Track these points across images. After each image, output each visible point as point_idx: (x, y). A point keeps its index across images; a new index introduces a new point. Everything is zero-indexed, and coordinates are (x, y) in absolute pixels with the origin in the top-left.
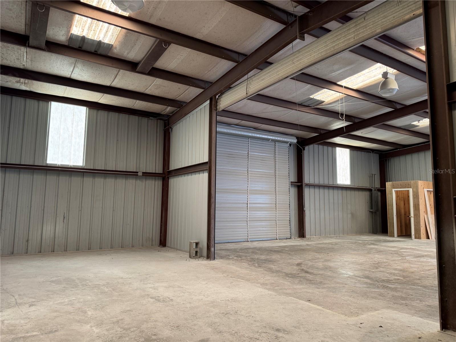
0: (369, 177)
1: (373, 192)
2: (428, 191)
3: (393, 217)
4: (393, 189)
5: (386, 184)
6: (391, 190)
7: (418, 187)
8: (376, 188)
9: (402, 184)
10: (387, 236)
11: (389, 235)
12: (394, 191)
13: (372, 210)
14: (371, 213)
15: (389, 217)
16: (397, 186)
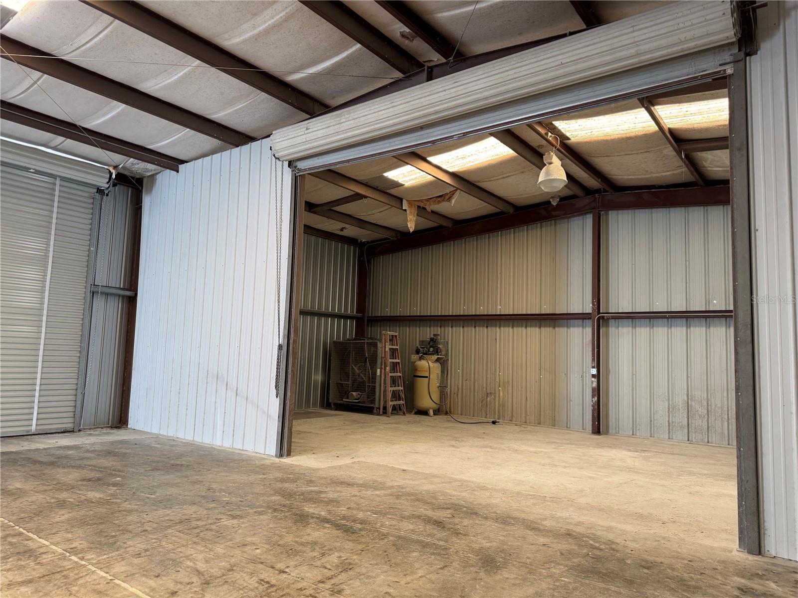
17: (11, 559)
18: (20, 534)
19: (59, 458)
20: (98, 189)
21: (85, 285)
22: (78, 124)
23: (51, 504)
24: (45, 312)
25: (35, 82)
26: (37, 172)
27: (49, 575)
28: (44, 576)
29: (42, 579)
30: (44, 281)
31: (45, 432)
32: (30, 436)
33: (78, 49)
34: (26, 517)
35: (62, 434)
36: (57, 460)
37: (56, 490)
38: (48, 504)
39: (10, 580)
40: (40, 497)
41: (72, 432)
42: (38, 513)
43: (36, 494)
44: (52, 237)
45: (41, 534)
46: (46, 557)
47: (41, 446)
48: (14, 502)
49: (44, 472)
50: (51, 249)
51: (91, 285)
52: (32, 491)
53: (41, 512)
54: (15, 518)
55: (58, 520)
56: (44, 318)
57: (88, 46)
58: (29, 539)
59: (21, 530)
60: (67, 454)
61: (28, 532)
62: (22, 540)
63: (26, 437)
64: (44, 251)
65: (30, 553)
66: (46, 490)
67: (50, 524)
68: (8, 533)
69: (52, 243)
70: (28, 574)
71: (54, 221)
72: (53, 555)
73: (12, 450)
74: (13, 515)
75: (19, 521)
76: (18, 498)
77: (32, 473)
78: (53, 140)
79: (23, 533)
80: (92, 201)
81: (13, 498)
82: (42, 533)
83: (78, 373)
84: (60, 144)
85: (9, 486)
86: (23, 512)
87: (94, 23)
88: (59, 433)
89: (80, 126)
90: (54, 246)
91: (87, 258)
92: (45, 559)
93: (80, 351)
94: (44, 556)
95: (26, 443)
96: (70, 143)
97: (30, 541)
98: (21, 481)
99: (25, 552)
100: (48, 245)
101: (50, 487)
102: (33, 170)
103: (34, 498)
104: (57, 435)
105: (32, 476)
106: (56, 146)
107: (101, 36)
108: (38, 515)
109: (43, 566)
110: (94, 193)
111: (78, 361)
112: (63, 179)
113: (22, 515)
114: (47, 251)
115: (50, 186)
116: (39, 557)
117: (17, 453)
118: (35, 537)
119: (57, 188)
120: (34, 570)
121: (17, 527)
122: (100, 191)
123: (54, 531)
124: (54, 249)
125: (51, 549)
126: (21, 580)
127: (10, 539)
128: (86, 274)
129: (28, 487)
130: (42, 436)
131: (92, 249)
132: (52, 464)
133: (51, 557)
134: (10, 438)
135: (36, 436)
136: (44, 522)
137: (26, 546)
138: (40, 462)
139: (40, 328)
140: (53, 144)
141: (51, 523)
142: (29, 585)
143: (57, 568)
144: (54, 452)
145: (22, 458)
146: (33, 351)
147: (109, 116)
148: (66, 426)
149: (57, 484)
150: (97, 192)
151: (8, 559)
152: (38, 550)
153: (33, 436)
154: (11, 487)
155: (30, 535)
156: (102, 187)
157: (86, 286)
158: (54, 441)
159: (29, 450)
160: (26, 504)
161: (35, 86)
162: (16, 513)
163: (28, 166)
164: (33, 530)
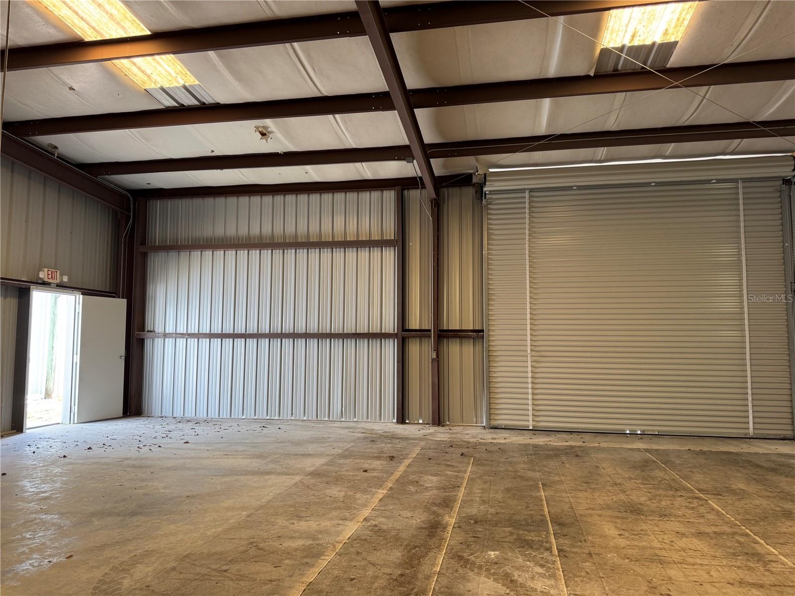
17: (740, 558)
18: (747, 535)
19: (780, 465)
20: (784, 180)
21: (784, 283)
22: (751, 120)
23: (776, 512)
24: (746, 316)
25: (704, 97)
26: (719, 181)
27: (780, 586)
28: (775, 585)
29: (773, 588)
30: (741, 285)
31: (763, 437)
32: (748, 439)
33: (738, 46)
34: (751, 520)
35: (781, 441)
36: (779, 467)
37: (780, 499)
38: (773, 512)
39: (742, 578)
40: (764, 502)
41: (792, 439)
42: (763, 518)
43: (760, 499)
44: (743, 241)
45: (769, 541)
46: (776, 566)
47: (761, 451)
48: (738, 502)
49: (766, 478)
50: (743, 253)
51: (791, 283)
52: (755, 494)
53: (767, 518)
54: (740, 517)
55: (784, 530)
56: (746, 322)
57: (748, 38)
58: (757, 542)
59: (747, 531)
60: (789, 463)
61: (755, 535)
62: (750, 542)
63: (744, 440)
64: (737, 256)
65: (758, 557)
66: (769, 497)
67: (777, 533)
68: (735, 530)
69: (743, 246)
70: (759, 578)
71: (742, 224)
72: (783, 567)
73: (732, 451)
74: (739, 514)
75: (746, 522)
76: (742, 498)
77: (755, 477)
78: (730, 145)
79: (749, 535)
80: (778, 194)
81: (737, 497)
82: (769, 539)
83: (790, 377)
84: (736, 148)
85: (732, 486)
86: (748, 514)
87: (750, 11)
88: (778, 439)
89: (754, 122)
90: (746, 249)
91: (783, 255)
92: (774, 567)
93: (789, 354)
94: (774, 564)
95: (745, 446)
96: (746, 142)
97: (758, 545)
98: (744, 483)
99: (753, 555)
100: (739, 249)
101: (774, 495)
102: (715, 180)
103: (757, 502)
104: (776, 441)
105: (755, 479)
106: (734, 150)
107: (760, 21)
108: (763, 520)
109: (773, 575)
110: (780, 186)
111: (788, 364)
112: (745, 180)
113: (748, 516)
114: (740, 255)
115: (733, 191)
116: (768, 564)
117: (737, 454)
118: (762, 542)
119: (741, 191)
120: (764, 575)
121: (744, 528)
122: (787, 182)
123: (782, 541)
124: (746, 252)
125: (781, 559)
126: (751, 581)
127: (737, 537)
128: (784, 272)
129: (751, 488)
130: (761, 441)
131: (786, 244)
132: (773, 470)
133: (781, 568)
134: (730, 439)
135: (755, 440)
136: (770, 529)
137: (753, 549)
138: (761, 467)
139: (744, 332)
140: (730, 150)
141: (778, 531)
142: (760, 589)
143: (789, 582)
144: (775, 458)
145: (742, 460)
146: (740, 355)
147: (783, 99)
148: (786, 433)
149: (781, 492)
150: (783, 184)
151: (738, 556)
152: (766, 556)
153: (752, 440)
154: (734, 487)
155: (757, 538)
156: (788, 176)
157: (785, 285)
158: (774, 447)
159: (749, 453)
160: (750, 506)
161: (704, 101)
162: (742, 513)
163: (710, 178)
164: (760, 535)
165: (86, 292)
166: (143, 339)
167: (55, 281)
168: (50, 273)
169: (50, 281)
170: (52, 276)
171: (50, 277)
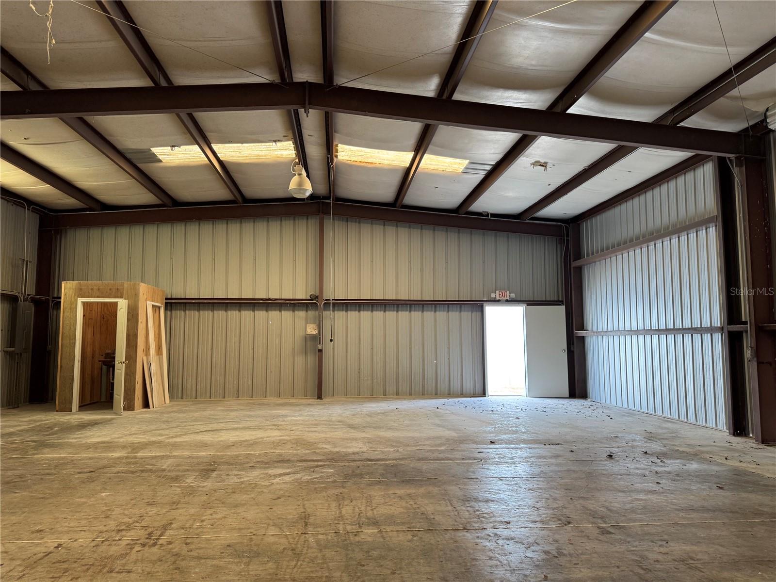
0: (12, 266)
1: (21, 303)
2: (153, 306)
3: (73, 366)
4: (79, 299)
5: (63, 285)
6: (73, 300)
7: (139, 297)
8: (28, 295)
9: (101, 287)
10: (53, 409)
11: (57, 409)
12: (82, 302)
13: (13, 349)
14: (8, 357)
15: (61, 367)
16: (90, 291)
165: (530, 303)
166: (584, 337)
167: (505, 298)
168: (501, 293)
169: (501, 299)
170: (502, 295)
171: (501, 296)
